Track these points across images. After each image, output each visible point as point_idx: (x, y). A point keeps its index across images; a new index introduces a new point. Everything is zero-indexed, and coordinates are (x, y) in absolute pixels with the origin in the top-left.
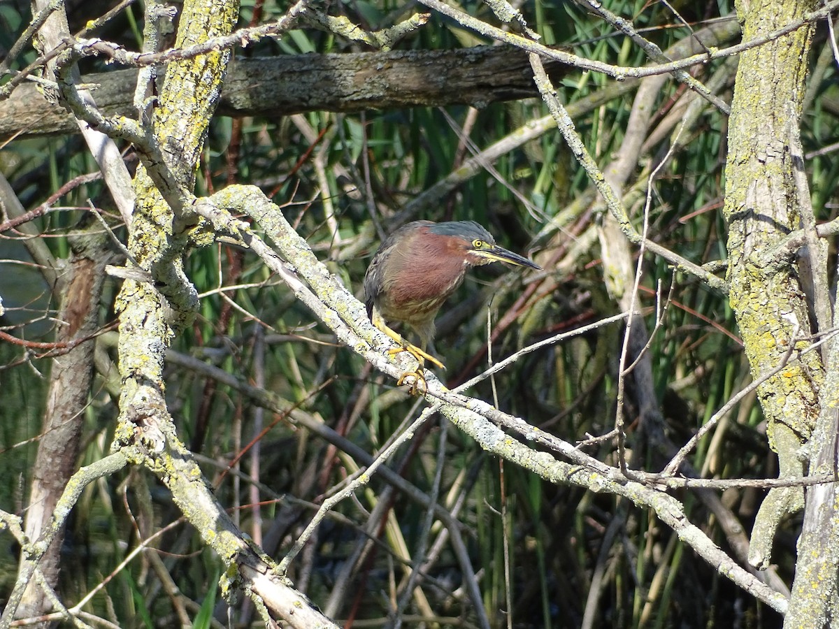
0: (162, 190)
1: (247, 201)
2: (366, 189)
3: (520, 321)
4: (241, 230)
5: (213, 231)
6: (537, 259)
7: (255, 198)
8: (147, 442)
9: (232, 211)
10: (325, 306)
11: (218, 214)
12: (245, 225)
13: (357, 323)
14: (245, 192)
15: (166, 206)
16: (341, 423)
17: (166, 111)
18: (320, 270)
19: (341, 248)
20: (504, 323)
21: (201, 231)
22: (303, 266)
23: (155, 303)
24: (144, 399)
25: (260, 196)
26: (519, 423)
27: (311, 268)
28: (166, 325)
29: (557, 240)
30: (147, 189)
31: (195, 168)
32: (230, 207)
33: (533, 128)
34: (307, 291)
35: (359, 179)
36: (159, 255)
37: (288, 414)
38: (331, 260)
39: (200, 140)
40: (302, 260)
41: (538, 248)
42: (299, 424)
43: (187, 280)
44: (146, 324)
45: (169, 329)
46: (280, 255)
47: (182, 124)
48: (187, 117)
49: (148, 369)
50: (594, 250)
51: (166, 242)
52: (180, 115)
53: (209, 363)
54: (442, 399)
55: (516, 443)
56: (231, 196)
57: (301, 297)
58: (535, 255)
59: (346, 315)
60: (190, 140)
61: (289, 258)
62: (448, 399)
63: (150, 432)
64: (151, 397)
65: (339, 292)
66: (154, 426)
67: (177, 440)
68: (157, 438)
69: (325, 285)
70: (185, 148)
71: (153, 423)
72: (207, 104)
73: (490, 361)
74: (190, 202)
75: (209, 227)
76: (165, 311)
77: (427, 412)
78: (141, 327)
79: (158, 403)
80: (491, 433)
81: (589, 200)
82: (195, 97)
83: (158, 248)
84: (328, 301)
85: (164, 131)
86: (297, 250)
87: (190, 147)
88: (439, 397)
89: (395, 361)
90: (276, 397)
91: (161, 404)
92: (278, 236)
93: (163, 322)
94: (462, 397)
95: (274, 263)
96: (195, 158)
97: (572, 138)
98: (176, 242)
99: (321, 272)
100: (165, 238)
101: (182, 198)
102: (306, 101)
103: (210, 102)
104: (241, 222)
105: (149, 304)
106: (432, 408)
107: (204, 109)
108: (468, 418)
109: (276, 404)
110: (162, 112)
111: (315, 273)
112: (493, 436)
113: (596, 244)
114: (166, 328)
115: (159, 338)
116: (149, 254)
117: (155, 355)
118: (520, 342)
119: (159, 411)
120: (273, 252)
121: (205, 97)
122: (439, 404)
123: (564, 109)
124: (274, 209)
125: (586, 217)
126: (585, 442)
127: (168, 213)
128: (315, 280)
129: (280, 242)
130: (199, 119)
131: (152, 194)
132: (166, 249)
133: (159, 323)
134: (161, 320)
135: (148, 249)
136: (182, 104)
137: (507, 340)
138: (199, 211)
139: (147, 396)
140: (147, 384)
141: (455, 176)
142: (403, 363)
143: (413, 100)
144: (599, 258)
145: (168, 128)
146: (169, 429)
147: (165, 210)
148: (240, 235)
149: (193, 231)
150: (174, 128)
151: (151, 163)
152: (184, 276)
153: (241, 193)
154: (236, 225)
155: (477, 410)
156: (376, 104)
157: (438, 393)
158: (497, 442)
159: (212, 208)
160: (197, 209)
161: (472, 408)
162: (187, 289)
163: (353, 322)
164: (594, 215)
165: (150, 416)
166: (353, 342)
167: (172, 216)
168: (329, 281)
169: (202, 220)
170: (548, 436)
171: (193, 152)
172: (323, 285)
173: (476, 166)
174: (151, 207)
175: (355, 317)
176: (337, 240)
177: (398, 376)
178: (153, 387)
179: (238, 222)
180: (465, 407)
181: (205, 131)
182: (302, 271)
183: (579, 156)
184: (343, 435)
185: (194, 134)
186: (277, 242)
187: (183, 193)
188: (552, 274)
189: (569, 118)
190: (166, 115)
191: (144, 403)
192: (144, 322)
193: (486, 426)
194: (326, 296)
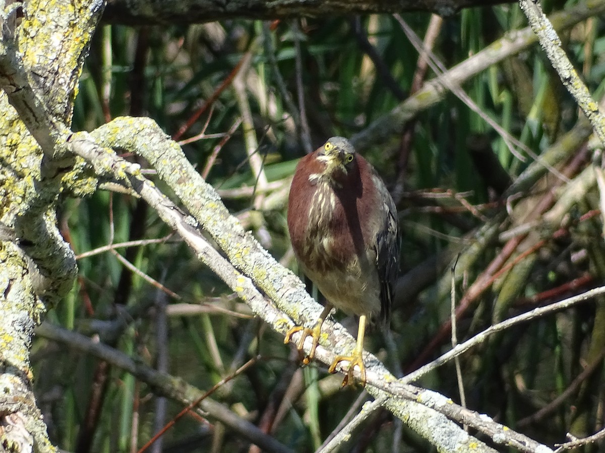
0: (28, 123)
1: (139, 138)
2: (300, 119)
3: (496, 287)
4: (128, 174)
5: (96, 176)
6: (518, 208)
7: (150, 134)
8: (10, 445)
9: (120, 151)
10: (236, 272)
11: (100, 153)
12: (134, 168)
13: (279, 294)
14: (137, 125)
15: (35, 145)
16: (266, 417)
17: (36, 23)
18: (232, 226)
19: (268, 194)
20: (475, 290)
21: (80, 176)
22: (211, 222)
23: (20, 268)
24: (6, 391)
25: (156, 132)
26: (485, 422)
27: (220, 224)
28: (35, 296)
29: (544, 184)
30: (11, 123)
31: (73, 95)
32: (117, 145)
33: (513, 41)
34: (213, 252)
35: (291, 105)
36: (25, 206)
37: (198, 405)
38: (254, 209)
39: (79, 60)
40: (209, 213)
41: (519, 194)
42: (212, 418)
43: (60, 238)
44: (9, 295)
45: (39, 301)
46: (180, 206)
47: (56, 38)
48: (62, 31)
49: (11, 353)
50: (592, 197)
51: (33, 190)
52: (53, 27)
53: (97, 339)
54: (386, 390)
55: (483, 447)
56: (119, 131)
57: (206, 261)
58: (515, 203)
59: (266, 284)
60: (66, 60)
61: (192, 210)
62: (393, 390)
63: (15, 432)
64: (16, 388)
65: (256, 255)
66: (19, 425)
67: (48, 443)
68: (23, 440)
69: (239, 245)
70: (60, 71)
71: (19, 422)
72: (88, 14)
73: (454, 339)
74: (65, 138)
75: (88, 172)
76: (33, 278)
77: (369, 407)
78: (3, 298)
79: (24, 396)
80: (450, 434)
81: (584, 133)
82: (73, 4)
83: (24, 197)
84: (242, 266)
85: (33, 49)
86: (203, 201)
87: (67, 68)
88: (382, 388)
89: (328, 342)
90: (183, 385)
91: (28, 397)
92: (179, 182)
93: (31, 292)
94: (412, 388)
95: (170, 216)
96: (72, 83)
97: (557, 57)
98: (46, 189)
99: (234, 229)
100: (32, 184)
101: (53, 133)
102: (223, 6)
103: (93, 11)
104: (128, 164)
105: (14, 269)
106: (375, 402)
107: (84, 20)
108: (420, 415)
109: (183, 393)
110: (31, 24)
111: (226, 230)
112: (454, 438)
113: (594, 188)
114: (35, 300)
115: (26, 312)
116: (12, 205)
117: (21, 334)
118: (496, 314)
119: (26, 406)
120: (169, 203)
121: (86, 4)
122: (384, 397)
123: (547, 20)
124: (174, 147)
125: (581, 156)
126: (566, 445)
127: (38, 153)
128: (225, 239)
129: (181, 191)
130: (78, 32)
131: (17, 129)
132: (33, 199)
133: (26, 294)
134: (28, 290)
135: (12, 198)
136: (56, 13)
137: (478, 312)
138: (76, 150)
139: (11, 388)
140: (11, 372)
141: (414, 103)
142: (338, 345)
143: (359, 5)
144: (597, 207)
145: (38, 45)
146: (38, 429)
147: (33, 149)
148: (127, 180)
149: (69, 176)
150: (46, 44)
151: (14, 89)
152: (56, 233)
153: (131, 128)
154: (123, 167)
155: (431, 405)
156: (312, 10)
157: (380, 383)
158: (458, 446)
159: (92, 146)
160: (73, 147)
161: (423, 401)
162: (61, 250)
163: (274, 293)
164: (590, 154)
165: (14, 412)
166: (271, 317)
167: (42, 155)
168: (244, 240)
169: (80, 163)
170: (521, 437)
171: (70, 75)
172: (235, 245)
173: (441, 89)
174: (16, 145)
175: (276, 286)
176: (263, 183)
177: (330, 360)
178: (18, 375)
179: (126, 164)
180: (415, 400)
181: (85, 49)
182: (209, 227)
183: (566, 80)
184: (269, 433)
185: (71, 53)
186: (178, 190)
187: (54, 127)
188: (537, 228)
189: (554, 32)
190: (35, 28)
191: (6, 395)
192: (7, 292)
193: (443, 424)
194: (240, 259)
